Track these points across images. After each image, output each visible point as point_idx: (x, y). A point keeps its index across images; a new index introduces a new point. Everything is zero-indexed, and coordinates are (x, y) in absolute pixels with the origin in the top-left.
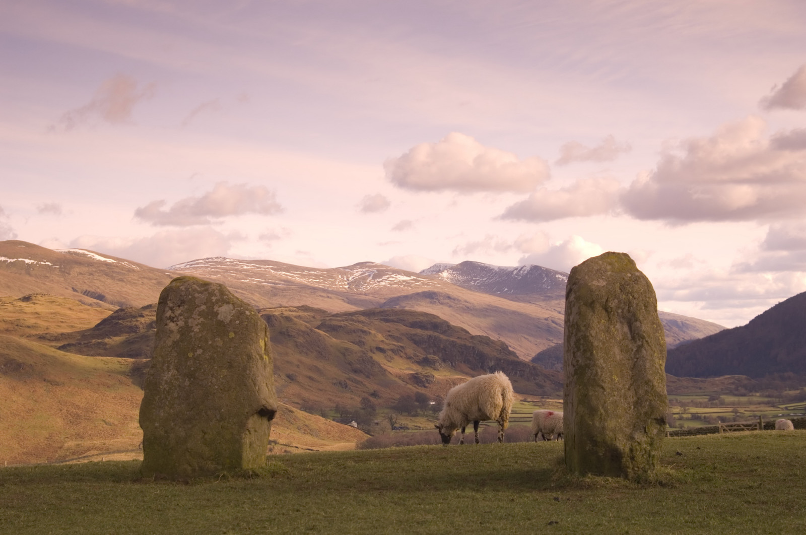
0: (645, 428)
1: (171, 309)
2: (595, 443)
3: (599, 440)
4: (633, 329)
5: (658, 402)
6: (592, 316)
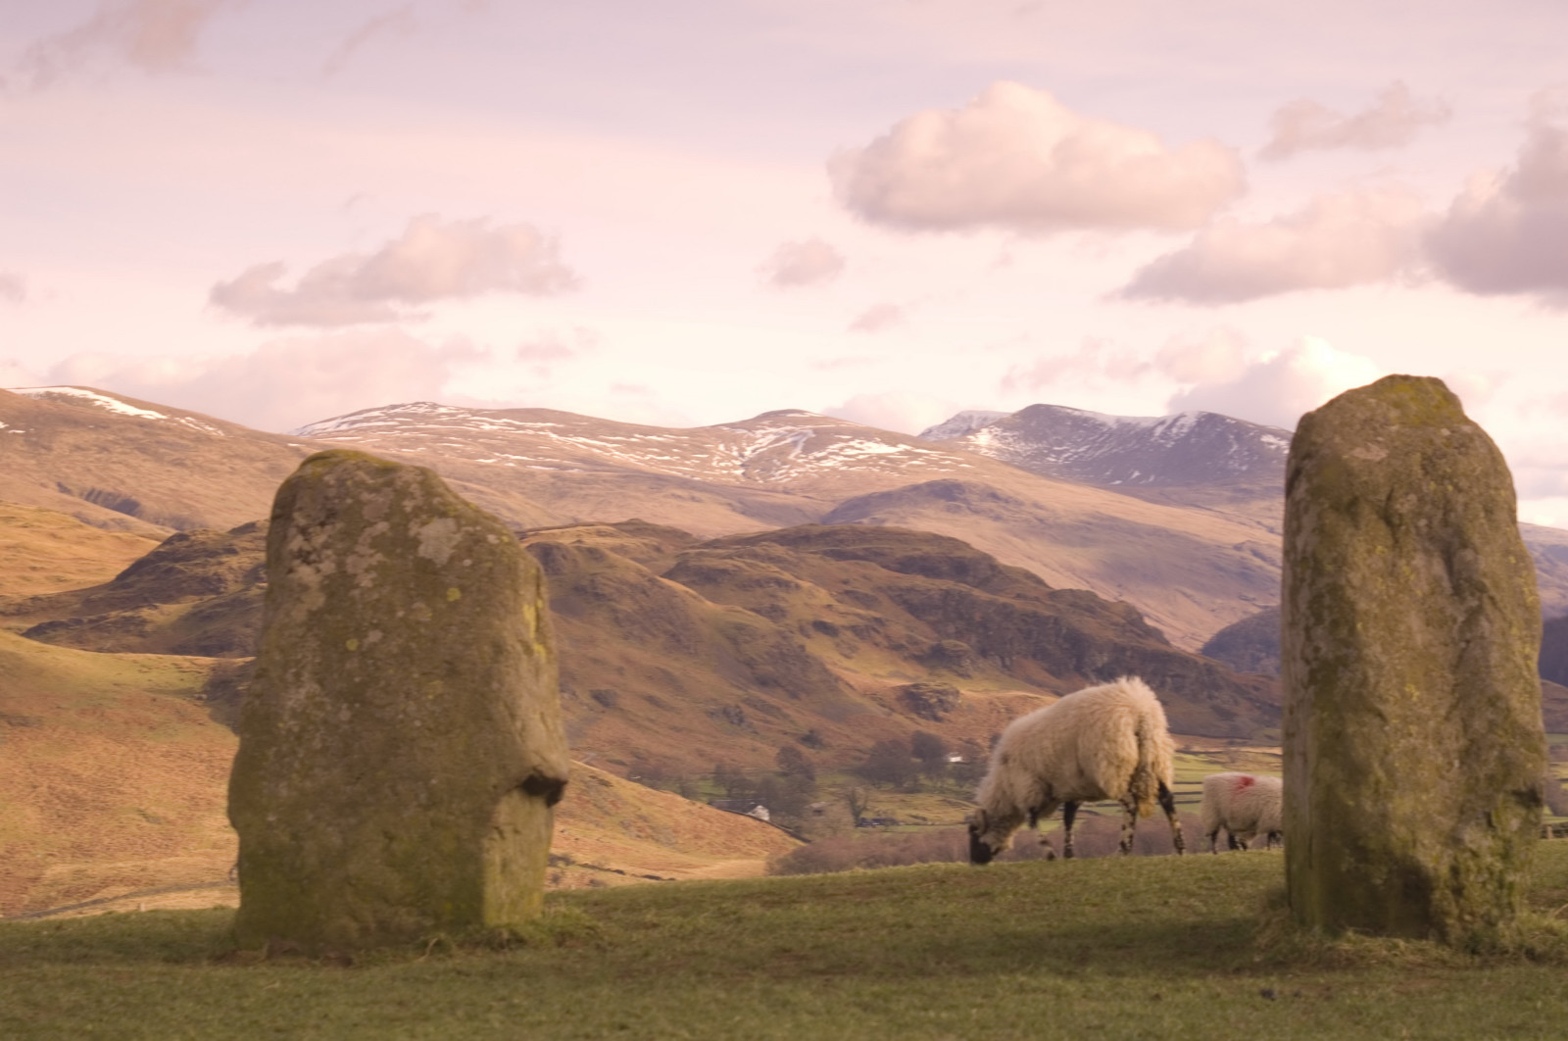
0: (1488, 816)
1: (303, 531)
2: (1362, 853)
3: (1372, 845)
4: (1456, 567)
5: (1522, 750)
6: (1352, 535)
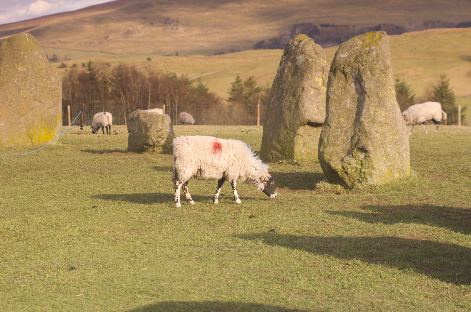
0: (352, 154)
4: (361, 86)
5: (364, 137)
6: (334, 78)
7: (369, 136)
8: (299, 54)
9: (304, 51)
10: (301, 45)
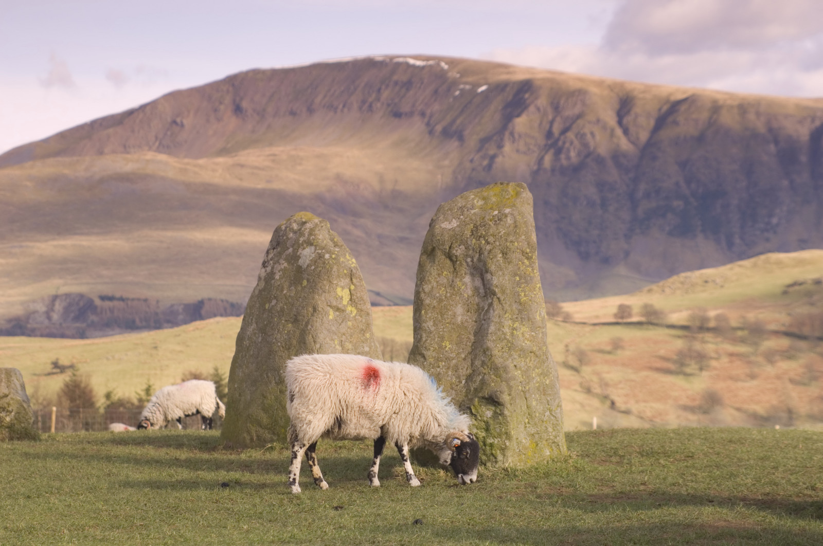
7: (504, 375)
8: (302, 245)
9: (313, 239)
10: (306, 229)
